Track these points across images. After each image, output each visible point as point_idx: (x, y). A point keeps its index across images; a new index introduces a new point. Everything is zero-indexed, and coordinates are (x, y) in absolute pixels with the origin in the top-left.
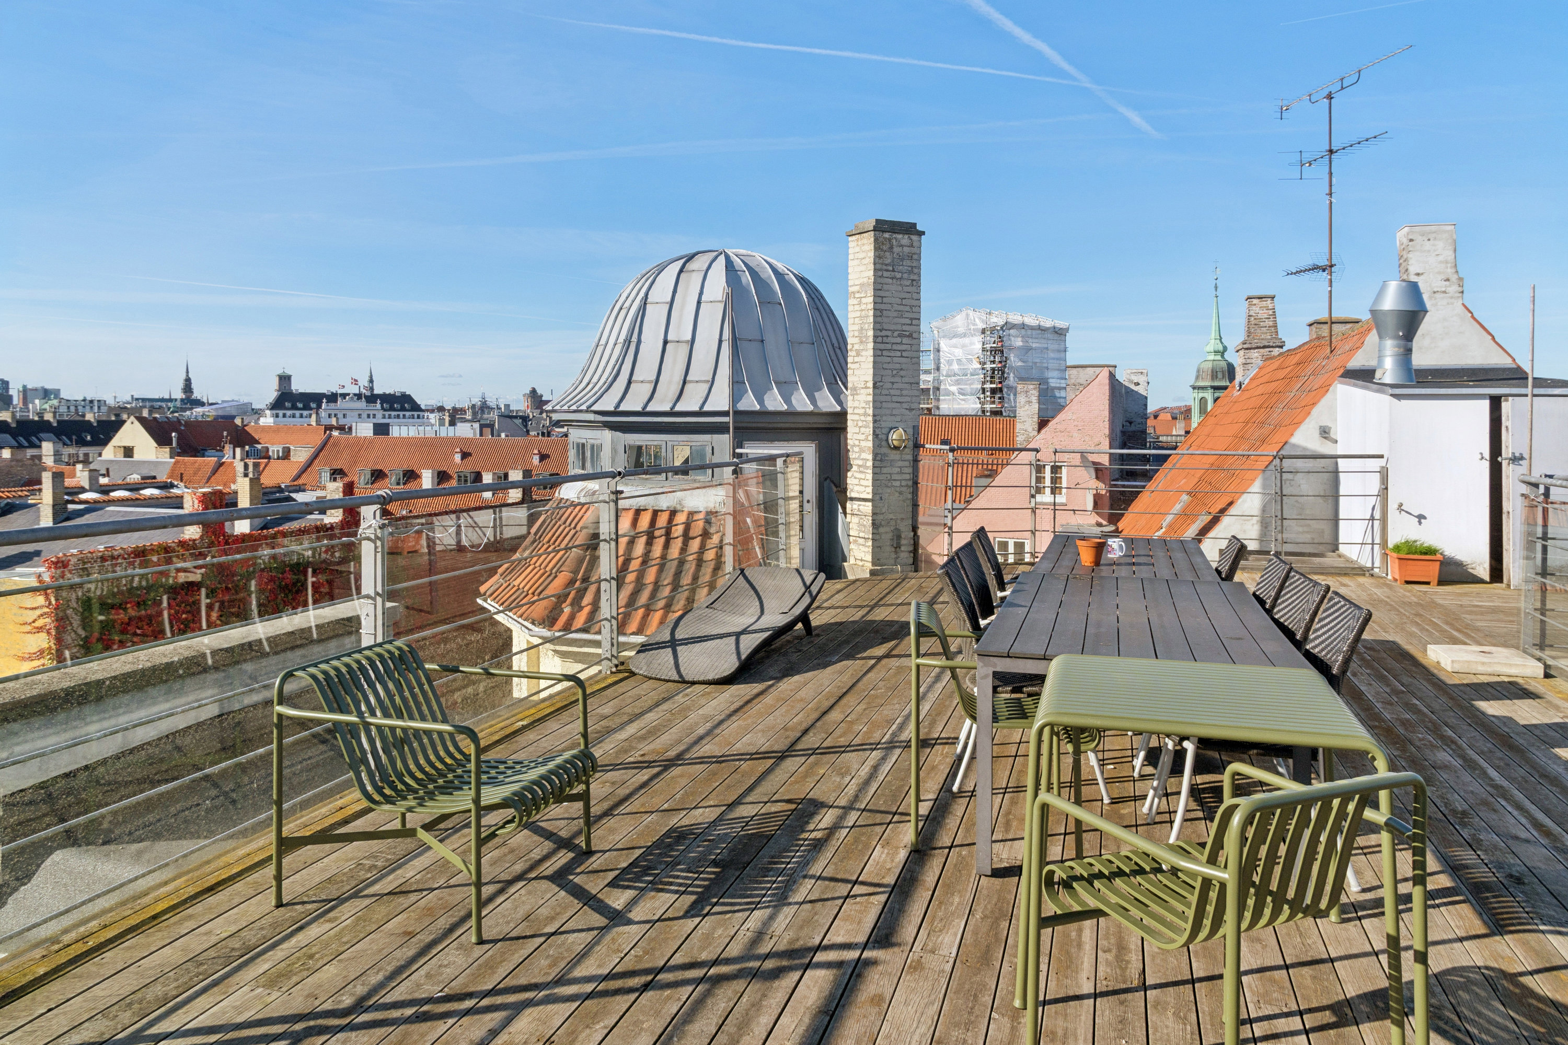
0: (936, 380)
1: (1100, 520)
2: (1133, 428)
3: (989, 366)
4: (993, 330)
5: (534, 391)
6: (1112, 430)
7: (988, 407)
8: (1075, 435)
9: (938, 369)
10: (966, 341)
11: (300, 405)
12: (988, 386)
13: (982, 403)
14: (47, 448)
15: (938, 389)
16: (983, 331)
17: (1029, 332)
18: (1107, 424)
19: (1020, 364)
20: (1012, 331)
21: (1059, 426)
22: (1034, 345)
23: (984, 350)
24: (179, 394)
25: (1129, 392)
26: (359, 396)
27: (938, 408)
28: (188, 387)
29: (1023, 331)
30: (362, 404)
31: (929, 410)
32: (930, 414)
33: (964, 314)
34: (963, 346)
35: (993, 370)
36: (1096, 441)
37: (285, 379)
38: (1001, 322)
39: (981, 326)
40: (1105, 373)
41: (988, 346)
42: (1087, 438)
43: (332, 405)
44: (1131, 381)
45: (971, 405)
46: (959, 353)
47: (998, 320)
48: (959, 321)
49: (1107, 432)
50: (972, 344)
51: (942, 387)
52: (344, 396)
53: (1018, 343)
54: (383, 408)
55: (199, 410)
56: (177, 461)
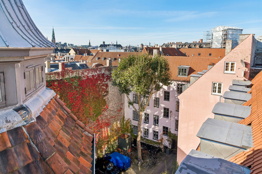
0: (212, 41)
1: (245, 79)
2: (258, 52)
3: (223, 38)
4: (225, 30)
5: (142, 44)
6: (252, 53)
7: (223, 46)
8: (240, 54)
9: (212, 39)
10: (219, 33)
11: (104, 46)
12: (223, 42)
13: (222, 46)
14: (59, 53)
15: (212, 43)
16: (223, 31)
17: (234, 30)
18: (250, 51)
19: (231, 37)
20: (229, 30)
21: (234, 52)
22: (234, 33)
23: (223, 34)
24: (88, 45)
25: (258, 42)
26: (113, 45)
27: (212, 47)
28: (90, 44)
29: (232, 30)
30: (113, 46)
31: (210, 47)
32: (210, 48)
33: (219, 27)
34: (218, 34)
35: (225, 39)
36: (246, 56)
37: (104, 42)
38: (227, 28)
39: (222, 29)
40: (251, 36)
41: (224, 34)
42: (243, 55)
43: (109, 46)
44: (259, 39)
45: (219, 46)
46: (217, 35)
47: (226, 28)
48: (218, 29)
49: (250, 53)
50: (220, 33)
51: (213, 42)
52: (110, 45)
53: (231, 33)
54: (116, 47)
55: (90, 47)
56: (76, 56)
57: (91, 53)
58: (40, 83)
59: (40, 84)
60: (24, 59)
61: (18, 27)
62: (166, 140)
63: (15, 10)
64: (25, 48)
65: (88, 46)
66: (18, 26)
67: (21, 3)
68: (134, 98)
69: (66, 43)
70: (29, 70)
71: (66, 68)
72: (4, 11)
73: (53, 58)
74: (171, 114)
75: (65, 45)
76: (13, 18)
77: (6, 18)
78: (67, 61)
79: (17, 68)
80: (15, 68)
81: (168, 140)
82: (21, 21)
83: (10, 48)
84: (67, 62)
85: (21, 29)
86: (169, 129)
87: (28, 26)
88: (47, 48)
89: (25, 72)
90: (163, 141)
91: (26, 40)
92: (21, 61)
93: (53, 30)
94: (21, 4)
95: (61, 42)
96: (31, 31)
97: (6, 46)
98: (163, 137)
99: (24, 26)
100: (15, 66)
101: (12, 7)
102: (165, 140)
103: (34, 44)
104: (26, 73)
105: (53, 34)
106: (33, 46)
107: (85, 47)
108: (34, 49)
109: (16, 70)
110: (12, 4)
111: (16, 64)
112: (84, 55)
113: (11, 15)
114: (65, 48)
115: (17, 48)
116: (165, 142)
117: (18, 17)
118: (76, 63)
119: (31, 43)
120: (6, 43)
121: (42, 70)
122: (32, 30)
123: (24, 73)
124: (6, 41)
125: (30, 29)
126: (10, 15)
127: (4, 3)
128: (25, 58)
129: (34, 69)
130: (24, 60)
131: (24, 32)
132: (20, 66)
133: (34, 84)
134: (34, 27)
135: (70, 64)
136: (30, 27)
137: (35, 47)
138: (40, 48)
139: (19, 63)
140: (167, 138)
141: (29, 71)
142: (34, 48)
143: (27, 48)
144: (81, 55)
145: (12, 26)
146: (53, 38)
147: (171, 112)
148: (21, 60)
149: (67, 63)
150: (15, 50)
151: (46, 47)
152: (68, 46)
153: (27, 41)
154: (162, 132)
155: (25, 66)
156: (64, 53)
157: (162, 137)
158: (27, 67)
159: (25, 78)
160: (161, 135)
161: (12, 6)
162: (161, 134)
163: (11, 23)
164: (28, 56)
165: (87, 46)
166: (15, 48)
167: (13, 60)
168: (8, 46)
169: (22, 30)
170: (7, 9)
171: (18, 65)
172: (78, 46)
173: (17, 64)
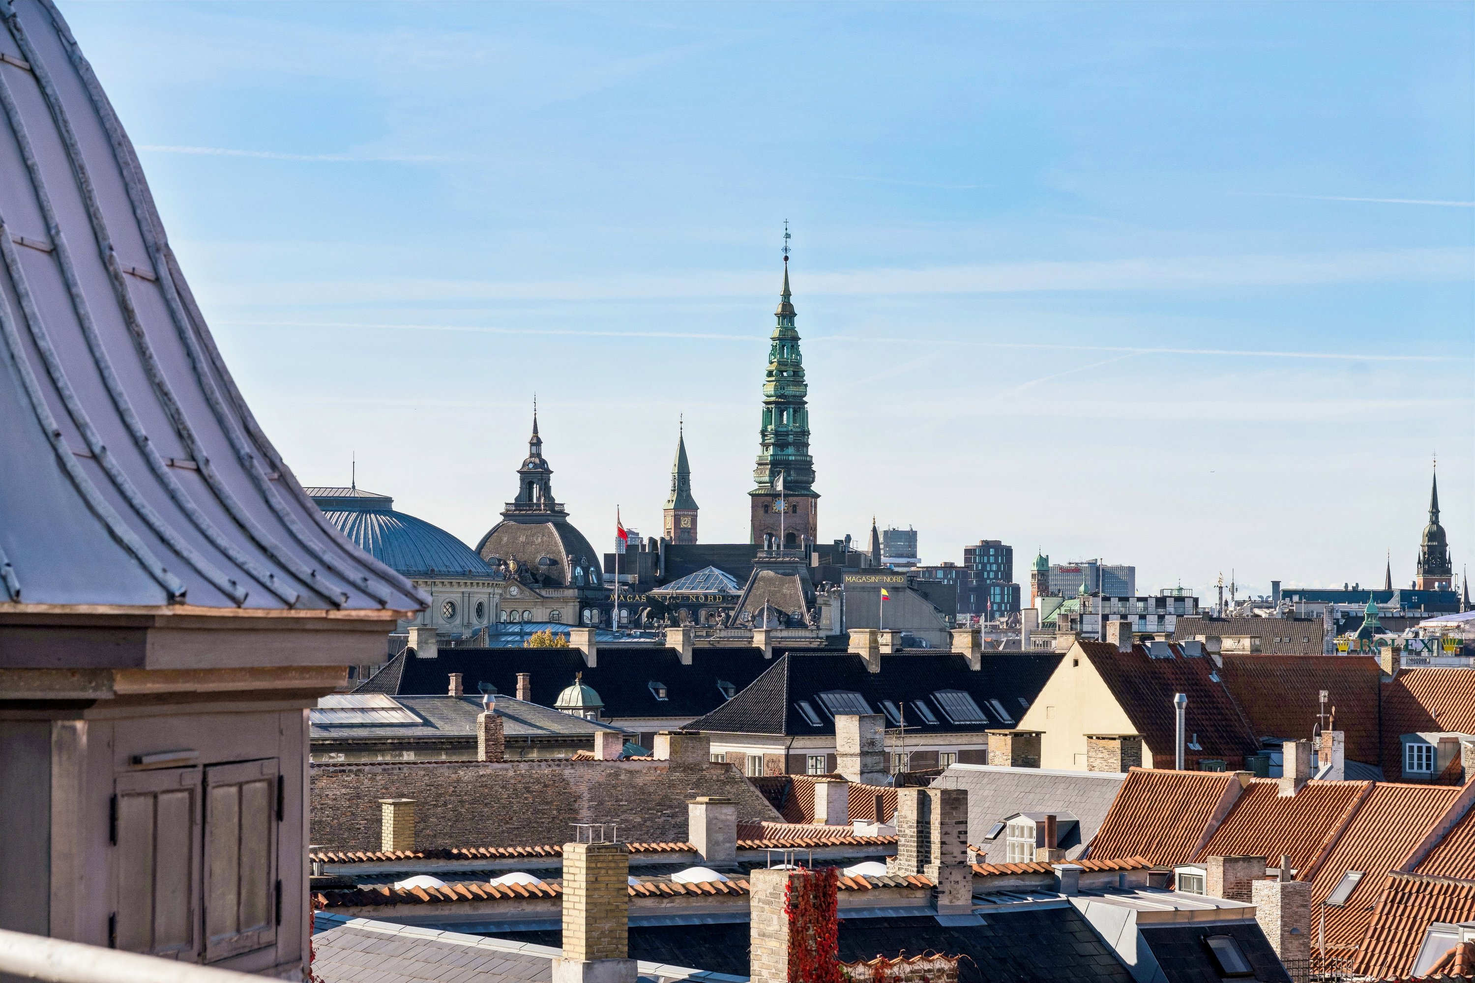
14: (850, 731)
55: (1435, 624)
56: (1135, 780)
57: (1432, 738)
58: (251, 920)
59: (248, 932)
60: (111, 688)
61: (94, 457)
63: (86, 324)
64: (120, 606)
65: (1394, 605)
66: (97, 450)
67: (146, 234)
69: (1006, 553)
70: (154, 788)
71: (853, 960)
72: (16, 353)
73: (729, 814)
75: (983, 592)
76: (66, 393)
77: (24, 401)
78: (923, 859)
79: (65, 757)
80: (55, 753)
82: (122, 406)
83: (31, 609)
84: (932, 874)
85: (114, 472)
87: (182, 435)
88: (293, 614)
89: (118, 792)
91: (129, 550)
92: (89, 703)
93: (787, 313)
94: (147, 248)
95: (911, 537)
96: (198, 470)
97: (5, 597)
99: (139, 444)
100: (54, 737)
101: (73, 299)
103: (176, 584)
104: (125, 806)
105: (781, 383)
106: (171, 598)
107: (1350, 622)
108: (175, 616)
109: (55, 770)
110: (71, 281)
111: (60, 723)
112: (1274, 770)
113: (56, 375)
114: (961, 644)
115: (68, 611)
117: (106, 374)
118: (1080, 903)
119: (158, 572)
120: (9, 579)
121: (280, 817)
122: (202, 467)
123: (113, 803)
124: (8, 565)
125: (193, 458)
126: (48, 372)
127: (21, 288)
128: (122, 686)
129: (199, 789)
130: (109, 696)
131: (129, 493)
132: (84, 739)
133: (190, 912)
134: (238, 434)
135: (988, 909)
136: (190, 436)
137: (182, 603)
138: (228, 610)
139: (80, 718)
141: (155, 797)
142: (179, 610)
143: (132, 606)
144: (1230, 767)
145: (52, 458)
146: (776, 466)
148: (90, 694)
149: (934, 892)
150: (58, 622)
151: (290, 606)
152: (1025, 601)
153: (134, 562)
155: (123, 752)
156: (945, 726)
158: (136, 760)
159: (113, 838)
161: (74, 290)
163: (50, 434)
164: (140, 662)
165: (1385, 596)
166: (55, 606)
167: (39, 695)
168: (18, 593)
169: (120, 480)
170: (35, 330)
171: (74, 730)
172: (1209, 602)
173: (68, 723)
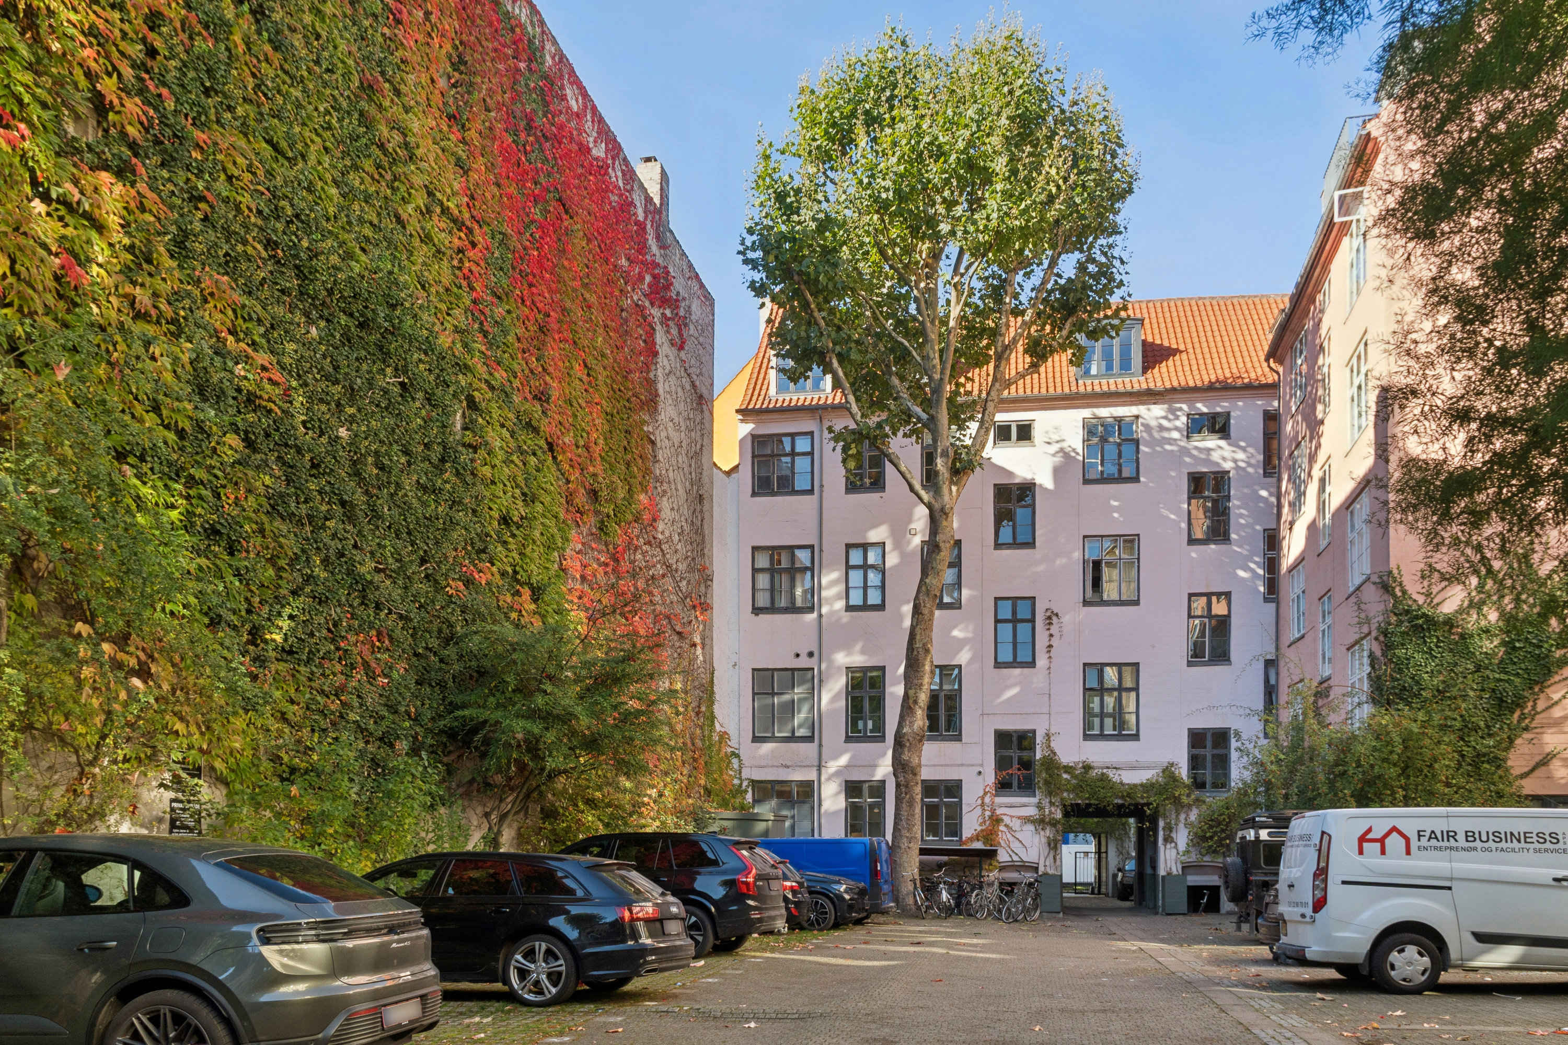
62: (1027, 820)
68: (763, 581)
74: (1051, 635)
81: (1040, 822)
86: (1039, 739)
90: (1003, 835)
98: (999, 812)
102: (1015, 825)
116: (1015, 845)
140: (1032, 811)
147: (1049, 618)
154: (990, 778)
157: (993, 811)
160: (983, 798)
162: (985, 793)
